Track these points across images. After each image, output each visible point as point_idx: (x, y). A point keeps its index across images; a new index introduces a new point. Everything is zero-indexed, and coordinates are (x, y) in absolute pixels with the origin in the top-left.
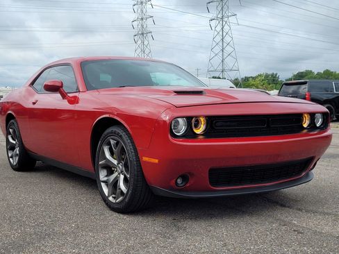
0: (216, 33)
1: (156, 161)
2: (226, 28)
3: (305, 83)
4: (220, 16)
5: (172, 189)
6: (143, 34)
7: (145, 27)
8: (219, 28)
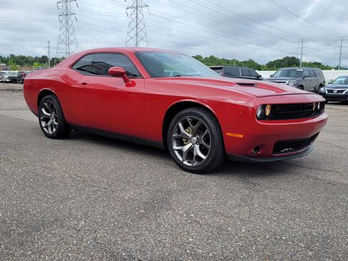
0: (131, 20)
1: (242, 136)
2: (140, 16)
3: (221, 68)
4: (135, 5)
5: (247, 156)
6: (67, 15)
7: (69, 8)
8: (134, 16)
